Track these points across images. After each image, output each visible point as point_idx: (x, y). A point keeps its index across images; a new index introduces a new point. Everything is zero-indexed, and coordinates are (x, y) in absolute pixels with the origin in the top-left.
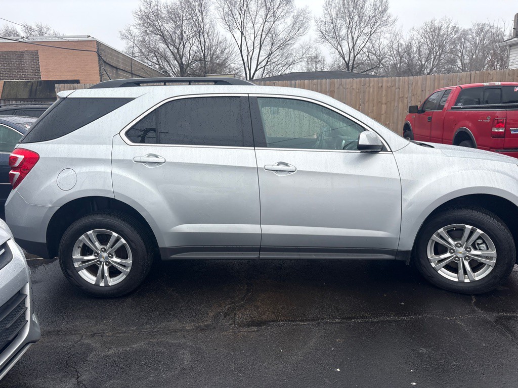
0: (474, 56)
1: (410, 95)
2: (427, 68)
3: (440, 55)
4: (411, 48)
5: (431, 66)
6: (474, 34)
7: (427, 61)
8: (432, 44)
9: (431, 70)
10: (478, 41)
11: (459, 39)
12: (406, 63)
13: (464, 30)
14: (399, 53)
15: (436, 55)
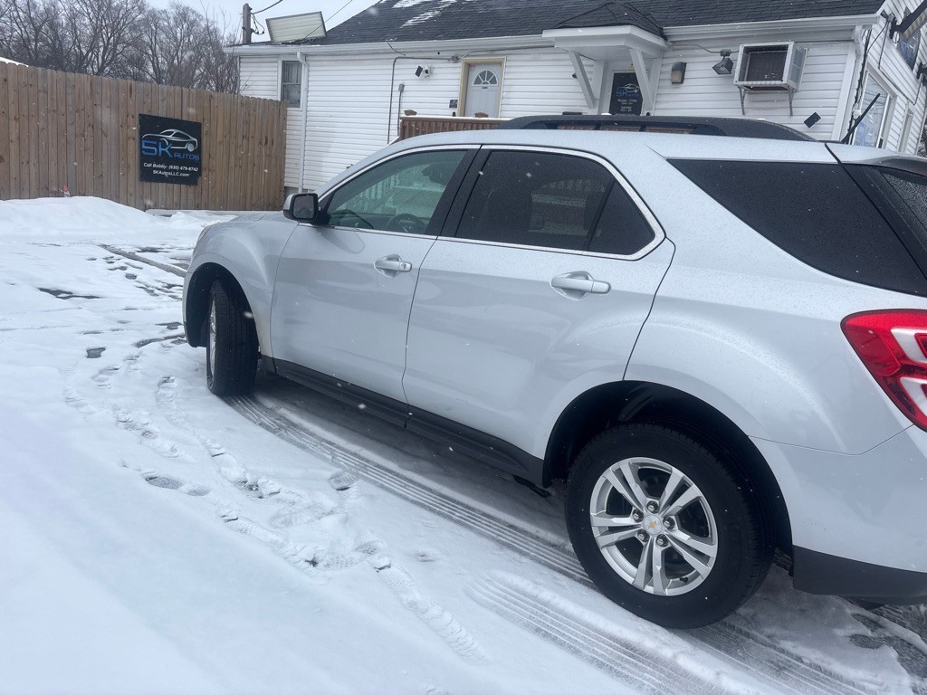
0: (176, 61)
1: (71, 109)
2: (91, 63)
3: (115, 46)
4: (56, 16)
5: (100, 61)
6: (172, 22)
7: (91, 50)
8: (97, 19)
9: (101, 70)
10: (179, 35)
11: (146, 22)
12: (48, 44)
13: (153, 9)
14: (31, 20)
15: (108, 43)
